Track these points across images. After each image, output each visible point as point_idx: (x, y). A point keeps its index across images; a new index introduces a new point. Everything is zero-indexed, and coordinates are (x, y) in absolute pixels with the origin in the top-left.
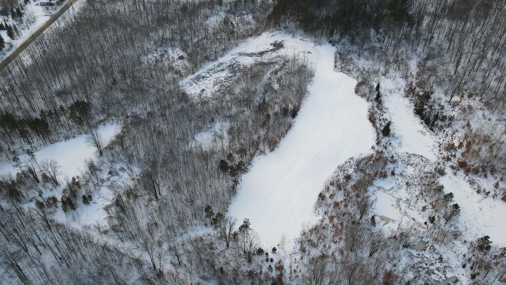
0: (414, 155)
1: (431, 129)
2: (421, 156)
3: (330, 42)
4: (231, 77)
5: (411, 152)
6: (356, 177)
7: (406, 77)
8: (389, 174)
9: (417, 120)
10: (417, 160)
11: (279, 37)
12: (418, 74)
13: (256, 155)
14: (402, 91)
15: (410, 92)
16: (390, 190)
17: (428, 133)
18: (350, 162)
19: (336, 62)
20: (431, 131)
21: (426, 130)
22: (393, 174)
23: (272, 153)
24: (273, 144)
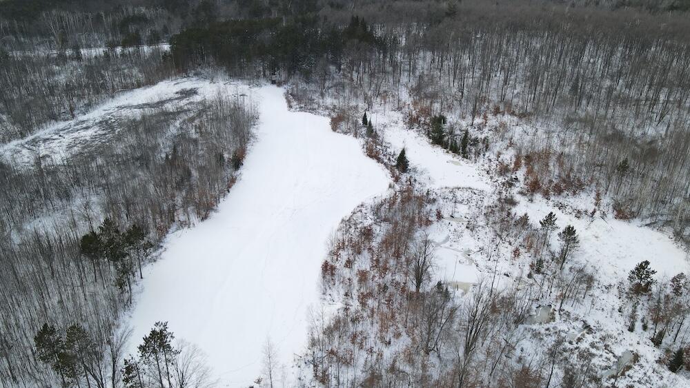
0: (459, 188)
1: (464, 157)
2: (470, 188)
3: (273, 82)
4: (105, 134)
5: (452, 185)
6: (381, 231)
7: (399, 109)
8: (433, 218)
9: (439, 150)
10: (466, 194)
11: (187, 84)
12: (415, 103)
13: (170, 231)
14: (401, 124)
15: (412, 122)
16: (445, 241)
17: (461, 162)
18: (361, 211)
19: (289, 102)
20: (465, 160)
21: (458, 159)
22: (439, 216)
23: (206, 222)
24: (205, 209)
